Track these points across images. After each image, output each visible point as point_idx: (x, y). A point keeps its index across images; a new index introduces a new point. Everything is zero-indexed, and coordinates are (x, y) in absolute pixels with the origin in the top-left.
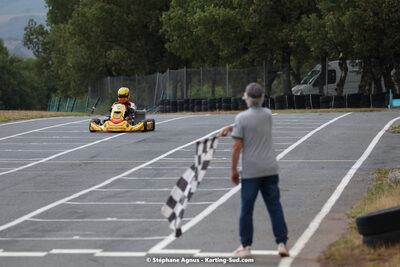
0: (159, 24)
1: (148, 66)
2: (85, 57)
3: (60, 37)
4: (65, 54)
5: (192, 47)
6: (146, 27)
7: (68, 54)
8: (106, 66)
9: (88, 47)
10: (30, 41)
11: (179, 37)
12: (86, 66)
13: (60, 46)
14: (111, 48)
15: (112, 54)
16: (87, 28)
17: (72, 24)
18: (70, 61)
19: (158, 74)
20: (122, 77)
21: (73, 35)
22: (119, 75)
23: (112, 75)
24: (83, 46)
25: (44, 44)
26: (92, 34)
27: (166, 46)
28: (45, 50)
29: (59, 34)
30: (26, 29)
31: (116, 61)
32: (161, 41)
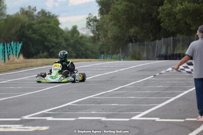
0: (158, 13)
1: (152, 37)
2: (118, 32)
3: (104, 22)
4: (107, 31)
5: (175, 26)
6: (151, 15)
7: (109, 31)
8: (129, 37)
9: (119, 27)
10: (90, 25)
11: (169, 20)
12: (118, 37)
13: (104, 26)
14: (132, 27)
15: (132, 30)
16: (118, 16)
17: (111, 14)
18: (110, 35)
19: (157, 41)
20: (138, 43)
21: (111, 20)
22: (136, 42)
23: (132, 42)
24: (116, 26)
25: (97, 26)
26: (121, 19)
27: (161, 25)
28: (97, 30)
29: (103, 20)
30: (87, 19)
31: (135, 35)
32: (159, 22)
